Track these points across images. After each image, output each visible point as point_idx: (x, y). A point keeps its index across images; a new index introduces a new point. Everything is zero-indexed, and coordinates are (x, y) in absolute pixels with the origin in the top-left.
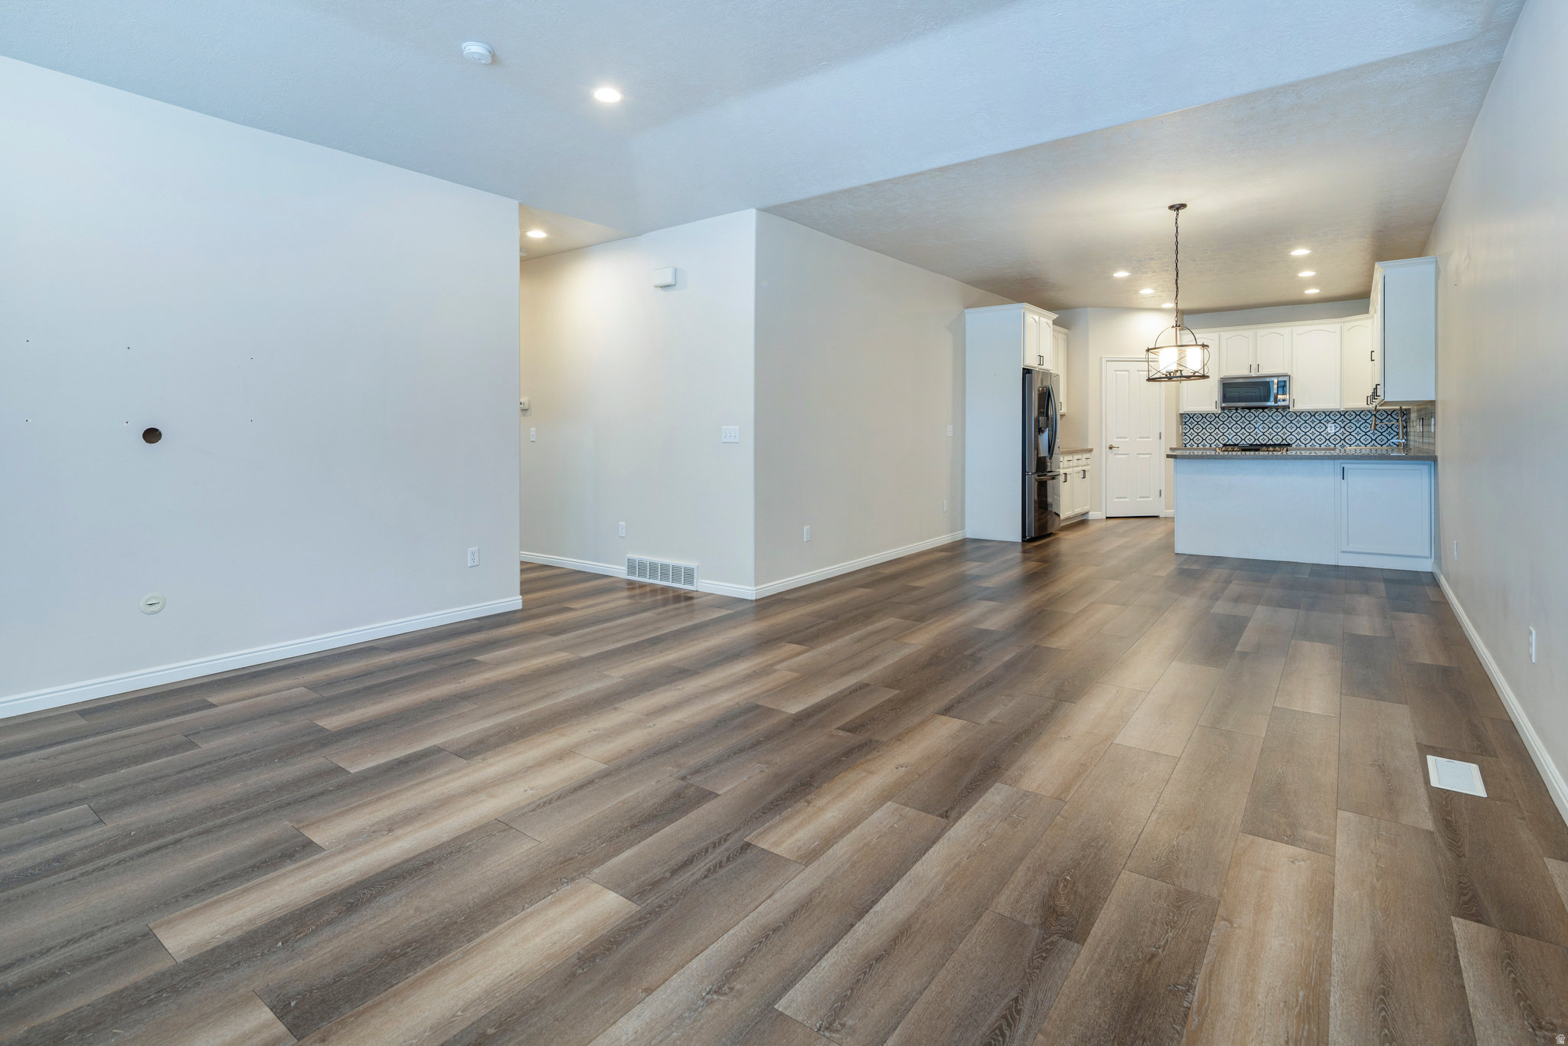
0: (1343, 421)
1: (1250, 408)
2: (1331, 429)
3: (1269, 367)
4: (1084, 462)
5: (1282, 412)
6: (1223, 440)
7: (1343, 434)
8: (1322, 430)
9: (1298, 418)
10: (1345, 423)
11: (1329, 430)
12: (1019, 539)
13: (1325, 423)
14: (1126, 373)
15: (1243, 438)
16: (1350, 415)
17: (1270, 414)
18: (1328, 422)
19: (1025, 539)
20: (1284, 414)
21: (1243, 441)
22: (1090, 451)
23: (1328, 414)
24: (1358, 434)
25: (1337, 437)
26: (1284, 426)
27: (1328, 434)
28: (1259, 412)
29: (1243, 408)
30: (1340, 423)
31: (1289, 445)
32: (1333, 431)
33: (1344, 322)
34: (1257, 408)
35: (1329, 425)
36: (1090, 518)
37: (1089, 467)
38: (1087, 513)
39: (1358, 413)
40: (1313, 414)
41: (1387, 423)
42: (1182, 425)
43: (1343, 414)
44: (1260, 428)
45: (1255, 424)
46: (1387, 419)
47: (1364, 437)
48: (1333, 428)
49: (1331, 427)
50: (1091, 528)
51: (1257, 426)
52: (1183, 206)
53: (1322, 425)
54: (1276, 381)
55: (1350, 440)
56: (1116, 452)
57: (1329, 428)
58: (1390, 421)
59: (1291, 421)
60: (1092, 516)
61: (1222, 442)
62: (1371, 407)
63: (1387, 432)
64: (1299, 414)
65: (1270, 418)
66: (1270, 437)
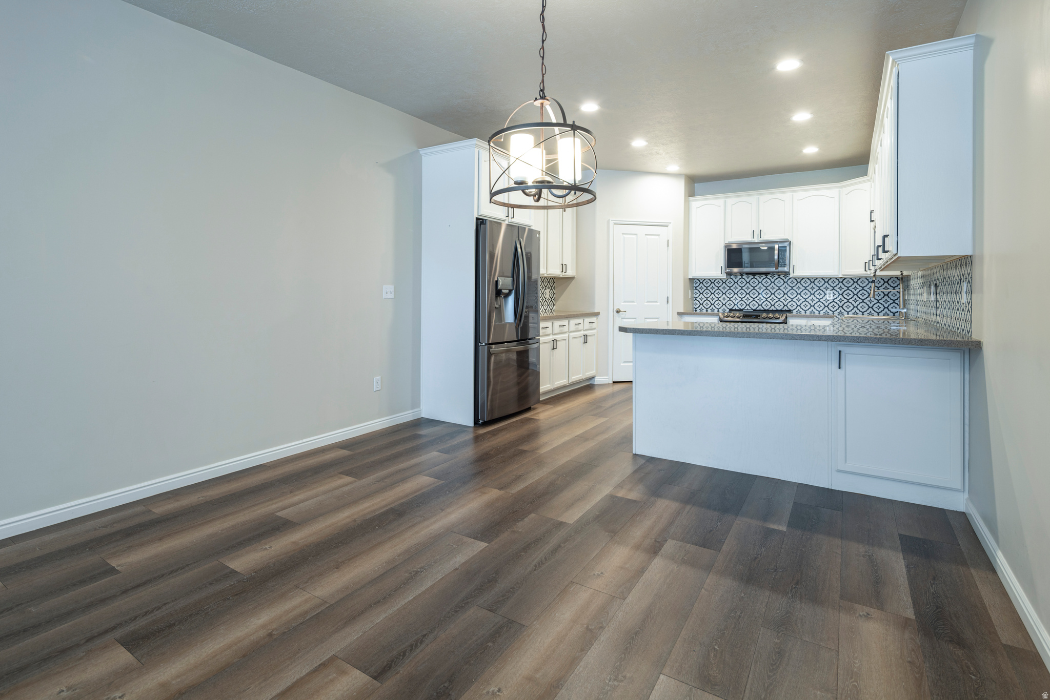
0: (841, 288)
1: (754, 274)
2: (830, 296)
3: (771, 233)
4: (587, 326)
5: (784, 278)
6: (730, 305)
7: (841, 301)
8: (821, 296)
9: (799, 284)
10: (843, 290)
11: (827, 297)
12: (471, 423)
13: (824, 290)
14: (634, 236)
15: (748, 303)
16: (848, 282)
17: (773, 280)
18: (827, 288)
19: (478, 422)
20: (786, 280)
21: (748, 307)
22: (597, 314)
23: (827, 280)
24: (856, 301)
25: (835, 304)
26: (786, 292)
27: (826, 301)
28: (762, 278)
29: (747, 274)
30: (839, 290)
31: (790, 311)
32: (832, 298)
33: (842, 187)
34: (760, 274)
35: (827, 292)
36: (596, 383)
37: (595, 331)
38: (593, 378)
39: (856, 280)
40: (813, 280)
41: (884, 290)
42: (692, 290)
43: (841, 280)
44: (763, 294)
45: (758, 290)
46: (884, 287)
47: (861, 305)
48: (832, 295)
49: (830, 294)
50: (598, 393)
51: (760, 292)
53: (821, 292)
54: (776, 246)
55: (848, 307)
56: (623, 316)
57: (828, 295)
58: (886, 288)
59: (792, 287)
60: (598, 380)
62: (870, 273)
63: (884, 299)
64: (799, 280)
65: (773, 284)
66: (773, 303)
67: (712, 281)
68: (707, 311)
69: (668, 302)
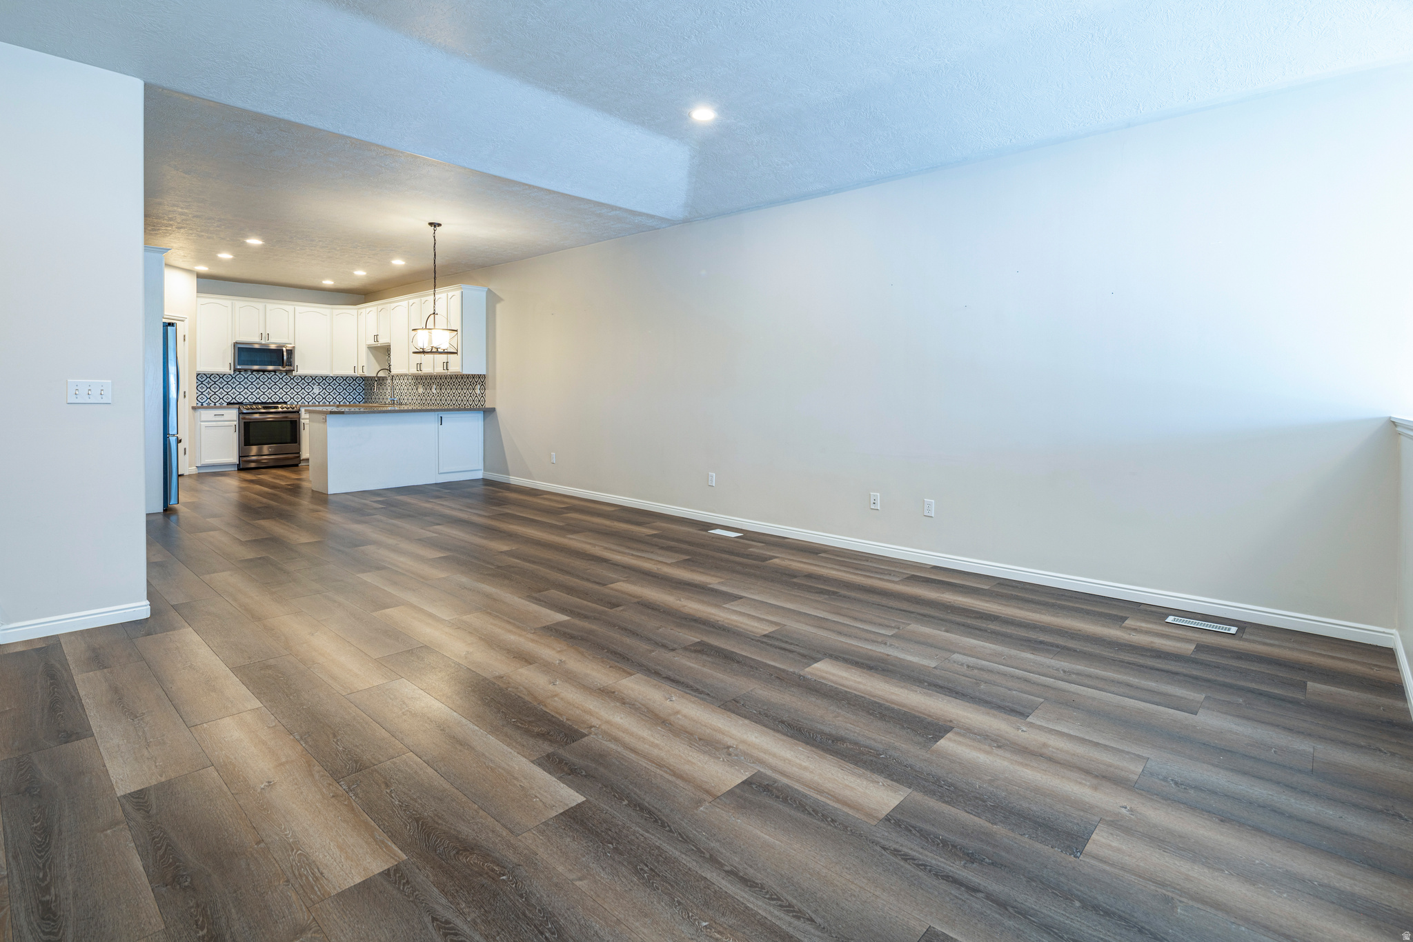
2: (316, 391)
15: (246, 397)
17: (274, 377)
20: (286, 377)
21: (246, 400)
23: (314, 378)
52: (439, 225)
61: (226, 400)
64: (303, 378)
65: (269, 380)
66: (270, 397)
67: (221, 376)
68: (215, 405)
69: (185, 396)
